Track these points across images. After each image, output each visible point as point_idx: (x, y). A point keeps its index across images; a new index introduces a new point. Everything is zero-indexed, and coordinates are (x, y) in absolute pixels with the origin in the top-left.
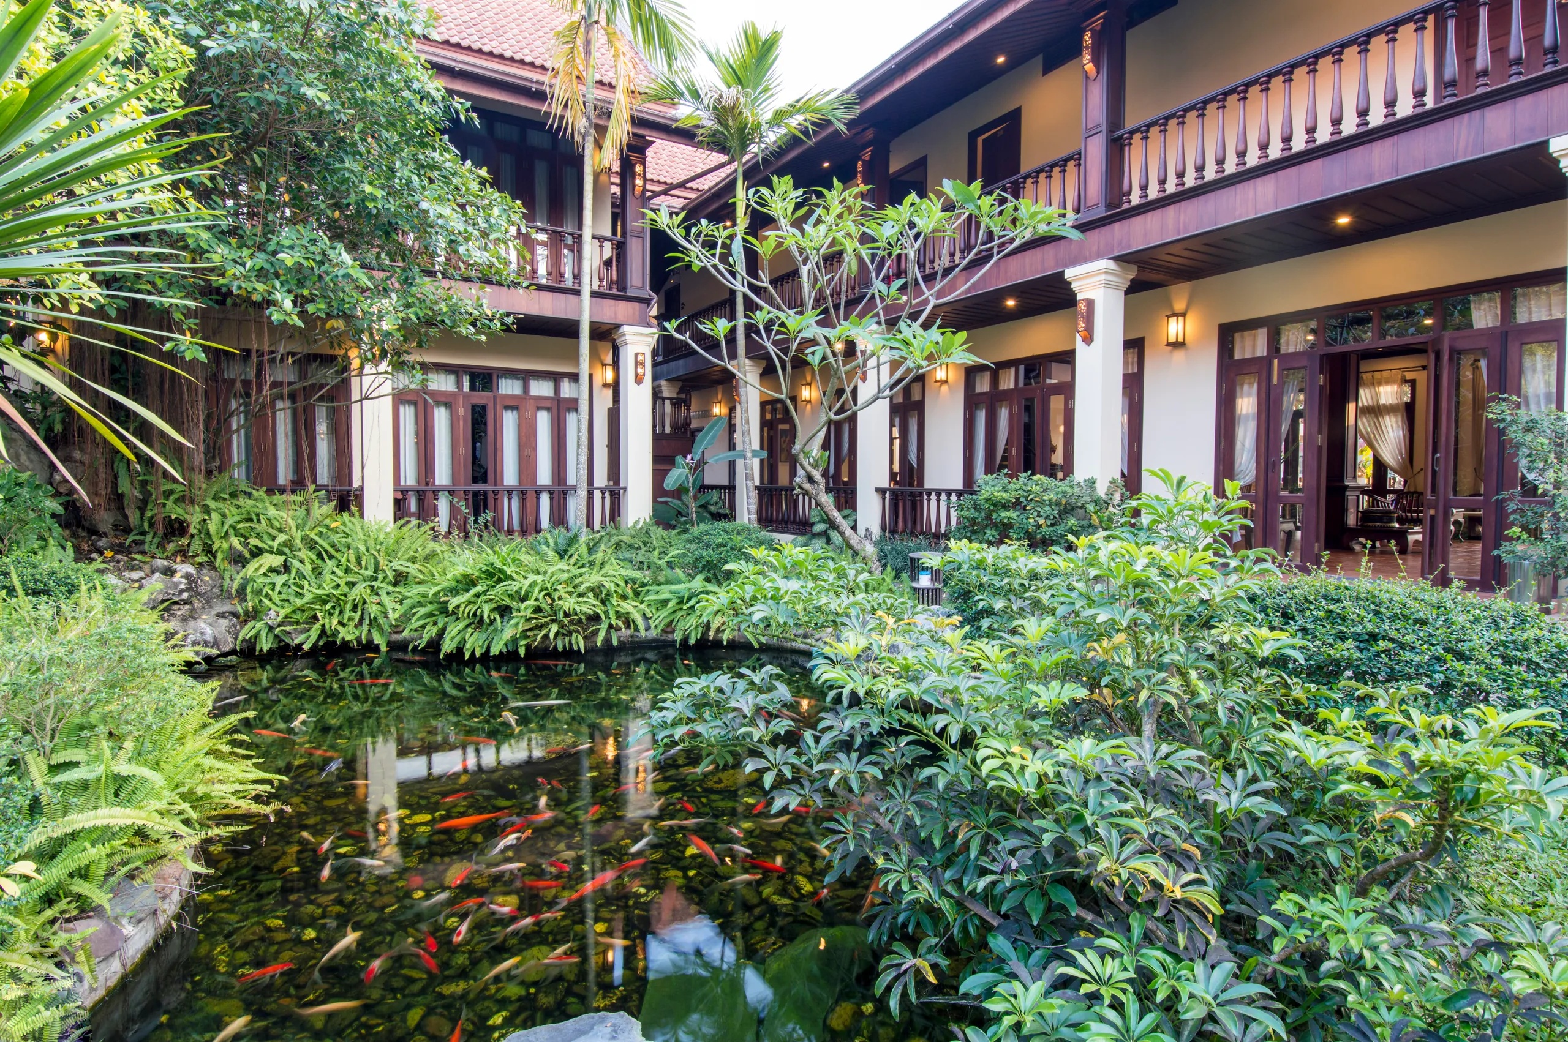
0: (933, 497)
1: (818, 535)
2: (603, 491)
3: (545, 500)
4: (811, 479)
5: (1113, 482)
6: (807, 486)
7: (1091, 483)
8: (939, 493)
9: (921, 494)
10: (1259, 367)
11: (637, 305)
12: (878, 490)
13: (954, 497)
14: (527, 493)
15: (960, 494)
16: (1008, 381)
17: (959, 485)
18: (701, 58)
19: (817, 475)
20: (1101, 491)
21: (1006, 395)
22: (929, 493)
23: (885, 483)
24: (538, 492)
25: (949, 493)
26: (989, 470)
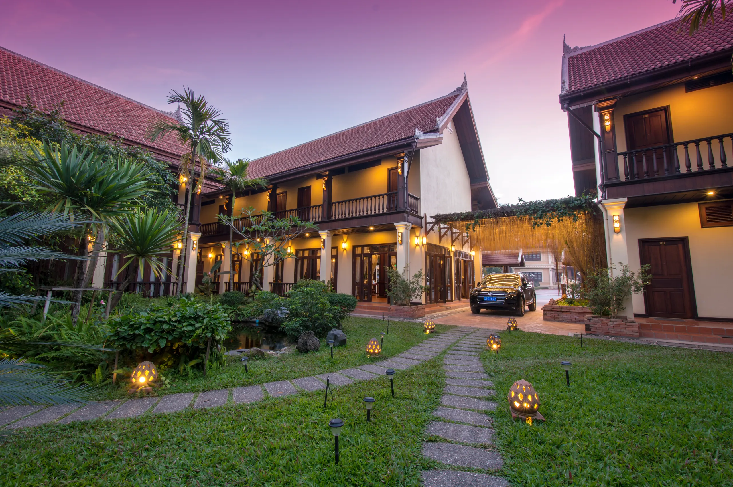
0: (286, 285)
1: (251, 296)
2: (174, 283)
3: (152, 287)
4: (256, 280)
5: (329, 281)
6: (255, 282)
7: (324, 281)
8: (287, 284)
9: (282, 284)
10: (361, 255)
11: (195, 226)
12: (269, 283)
13: (291, 285)
14: (146, 283)
15: (293, 284)
16: (307, 254)
17: (293, 282)
18: (224, 162)
19: (258, 279)
20: (326, 283)
21: (306, 258)
22: (284, 284)
23: (272, 281)
24: (150, 284)
25: (290, 284)
26: (301, 278)
